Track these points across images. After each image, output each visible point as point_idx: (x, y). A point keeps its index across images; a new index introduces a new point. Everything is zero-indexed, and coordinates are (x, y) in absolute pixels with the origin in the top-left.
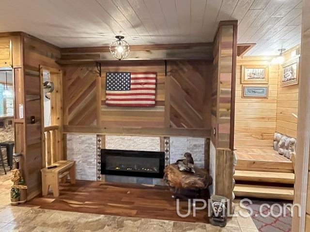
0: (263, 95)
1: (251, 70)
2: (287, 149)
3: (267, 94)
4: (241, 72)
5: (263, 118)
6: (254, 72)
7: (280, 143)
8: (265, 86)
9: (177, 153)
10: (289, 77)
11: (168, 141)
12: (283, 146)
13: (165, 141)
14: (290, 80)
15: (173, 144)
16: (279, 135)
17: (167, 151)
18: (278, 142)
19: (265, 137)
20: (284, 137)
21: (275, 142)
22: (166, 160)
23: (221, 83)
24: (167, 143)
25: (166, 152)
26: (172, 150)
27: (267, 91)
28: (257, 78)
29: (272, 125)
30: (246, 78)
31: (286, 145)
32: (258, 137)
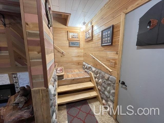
0: (78, 46)
1: (72, 34)
2: (88, 70)
3: (80, 45)
4: (68, 34)
5: (79, 56)
6: (74, 35)
7: (85, 67)
8: (78, 41)
9: (25, 83)
10: (88, 37)
11: (16, 76)
12: (86, 68)
13: (14, 76)
14: (88, 38)
15: (21, 77)
16: (85, 63)
17: (16, 82)
18: (85, 66)
19: (80, 64)
20: (87, 64)
21: (83, 66)
22: (16, 89)
23: (27, 24)
24: (15, 77)
25: (15, 84)
26: (20, 81)
27: (80, 44)
28: (75, 38)
29: (82, 59)
30: (70, 37)
31: (87, 68)
32: (77, 64)
